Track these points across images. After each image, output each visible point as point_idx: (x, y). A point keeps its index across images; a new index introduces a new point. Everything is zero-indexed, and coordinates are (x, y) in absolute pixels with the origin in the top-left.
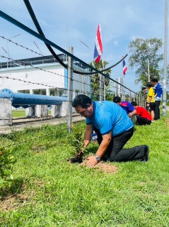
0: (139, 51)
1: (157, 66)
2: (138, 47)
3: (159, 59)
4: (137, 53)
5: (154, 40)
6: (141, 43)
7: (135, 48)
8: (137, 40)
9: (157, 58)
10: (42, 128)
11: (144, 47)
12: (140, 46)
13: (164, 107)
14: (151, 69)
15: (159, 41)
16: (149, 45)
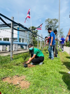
2: (49, 22)
3: (57, 27)
4: (48, 24)
5: (55, 20)
6: (50, 20)
8: (48, 19)
9: (56, 26)
11: (51, 22)
13: (58, 47)
15: (57, 20)
16: (53, 21)
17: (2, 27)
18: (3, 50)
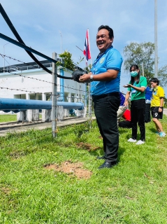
0: (134, 55)
1: (152, 69)
2: (133, 51)
3: (153, 63)
4: (132, 57)
5: (148, 44)
6: (136, 47)
7: (130, 52)
8: (132, 44)
9: (151, 61)
10: (27, 133)
11: (138, 51)
12: (135, 50)
14: (146, 73)
15: (153, 45)
16: (144, 49)
17: (26, 69)
18: (33, 120)
